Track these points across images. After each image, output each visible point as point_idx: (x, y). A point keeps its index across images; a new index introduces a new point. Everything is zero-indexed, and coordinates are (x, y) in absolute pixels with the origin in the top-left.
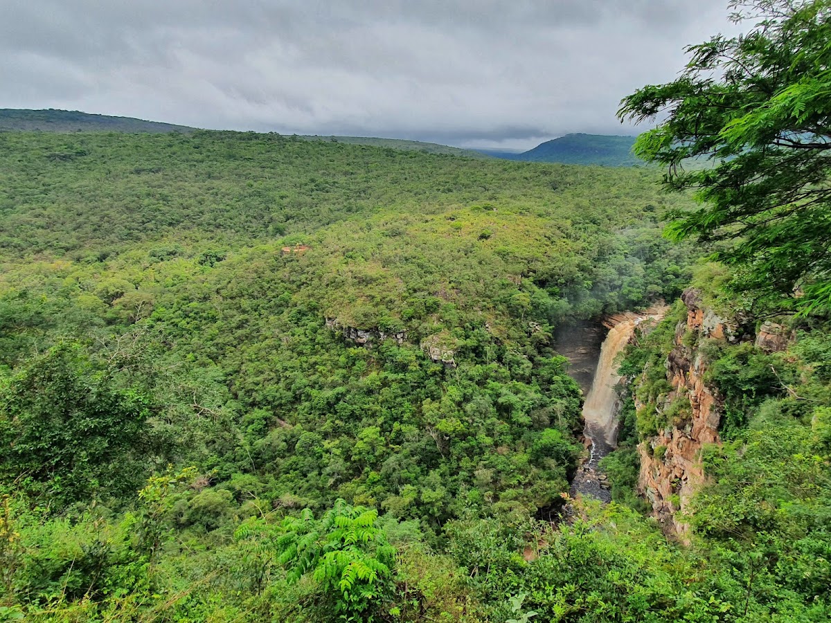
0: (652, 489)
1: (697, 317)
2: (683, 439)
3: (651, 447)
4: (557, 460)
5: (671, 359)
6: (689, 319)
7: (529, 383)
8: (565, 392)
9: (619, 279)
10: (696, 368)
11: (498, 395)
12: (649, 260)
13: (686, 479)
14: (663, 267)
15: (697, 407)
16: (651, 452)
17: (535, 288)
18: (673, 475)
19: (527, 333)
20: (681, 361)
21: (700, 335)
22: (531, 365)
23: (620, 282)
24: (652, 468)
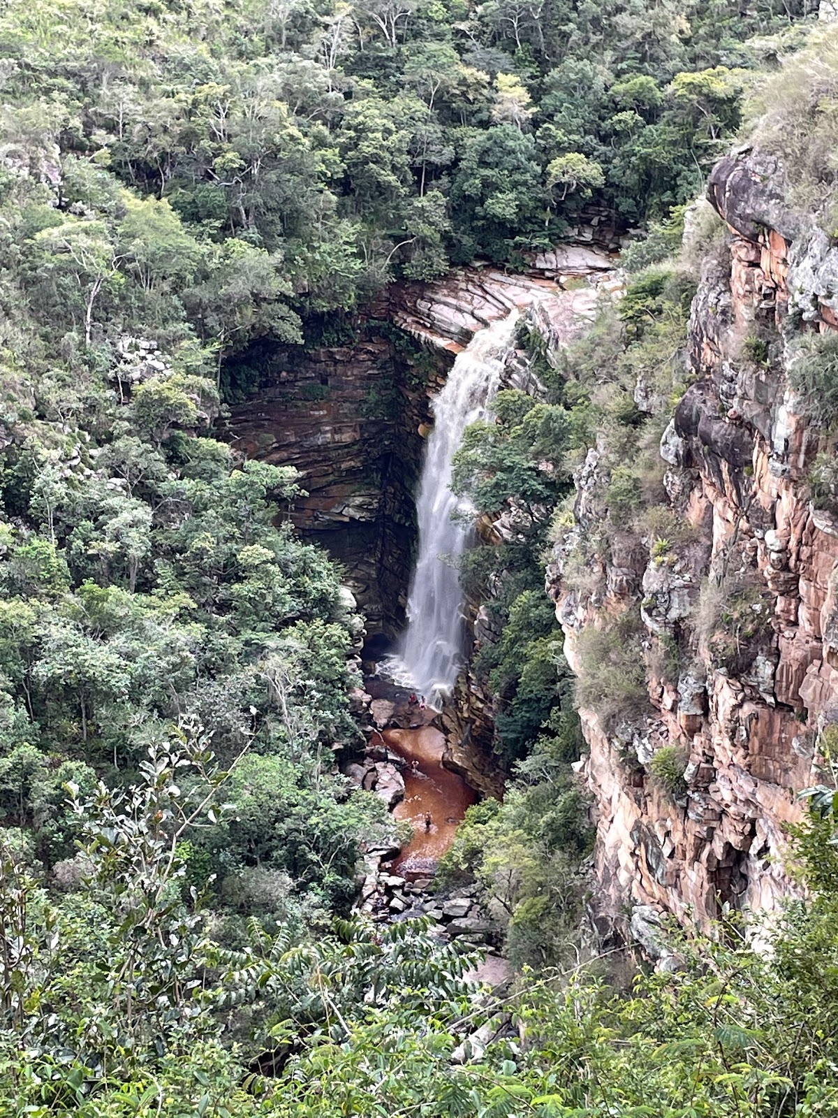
0: (647, 910)
1: (765, 262)
2: (748, 708)
3: (633, 760)
4: (295, 870)
5: (686, 426)
6: (739, 270)
7: (144, 586)
8: (290, 605)
9: (446, 140)
10: (780, 446)
11: (32, 651)
12: (543, 60)
13: (765, 849)
14: (599, 82)
15: (790, 589)
16: (637, 776)
17: (129, 198)
18: (718, 848)
19: (113, 384)
20: (719, 430)
21: (782, 324)
22: (145, 513)
23: (449, 152)
24: (642, 835)
